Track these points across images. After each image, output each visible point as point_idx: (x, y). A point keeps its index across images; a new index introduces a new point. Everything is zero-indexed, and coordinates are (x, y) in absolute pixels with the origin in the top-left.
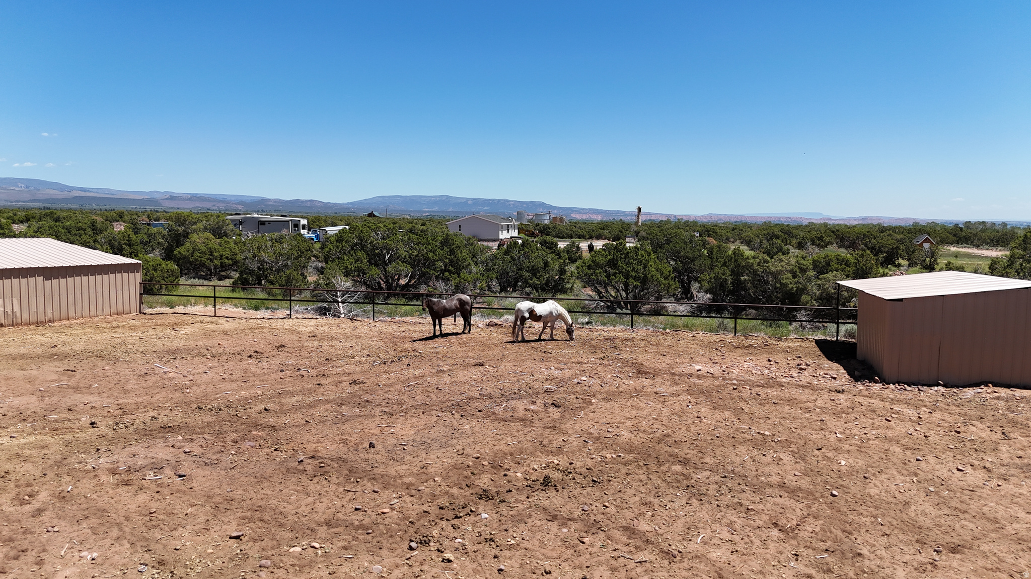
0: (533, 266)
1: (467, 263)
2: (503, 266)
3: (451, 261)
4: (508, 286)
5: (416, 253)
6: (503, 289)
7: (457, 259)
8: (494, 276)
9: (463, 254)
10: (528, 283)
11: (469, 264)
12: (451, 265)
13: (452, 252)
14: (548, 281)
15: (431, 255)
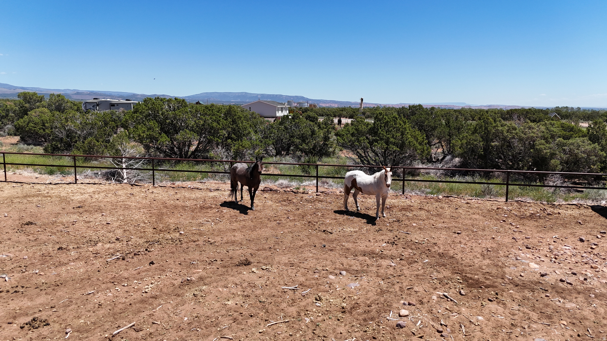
0: (303, 134)
1: (247, 132)
2: (278, 134)
3: (234, 129)
4: (283, 150)
5: (202, 123)
6: (278, 153)
7: (238, 128)
8: (271, 142)
9: (244, 124)
10: (298, 148)
11: (249, 133)
12: (234, 133)
13: (234, 122)
14: (315, 146)
15: (215, 124)
